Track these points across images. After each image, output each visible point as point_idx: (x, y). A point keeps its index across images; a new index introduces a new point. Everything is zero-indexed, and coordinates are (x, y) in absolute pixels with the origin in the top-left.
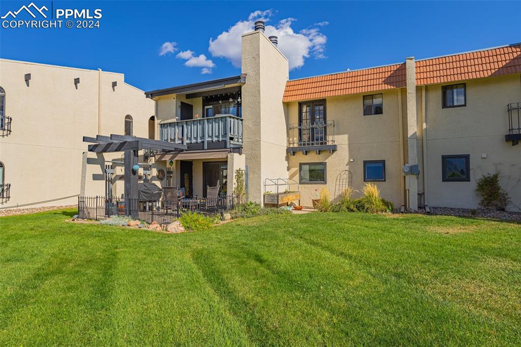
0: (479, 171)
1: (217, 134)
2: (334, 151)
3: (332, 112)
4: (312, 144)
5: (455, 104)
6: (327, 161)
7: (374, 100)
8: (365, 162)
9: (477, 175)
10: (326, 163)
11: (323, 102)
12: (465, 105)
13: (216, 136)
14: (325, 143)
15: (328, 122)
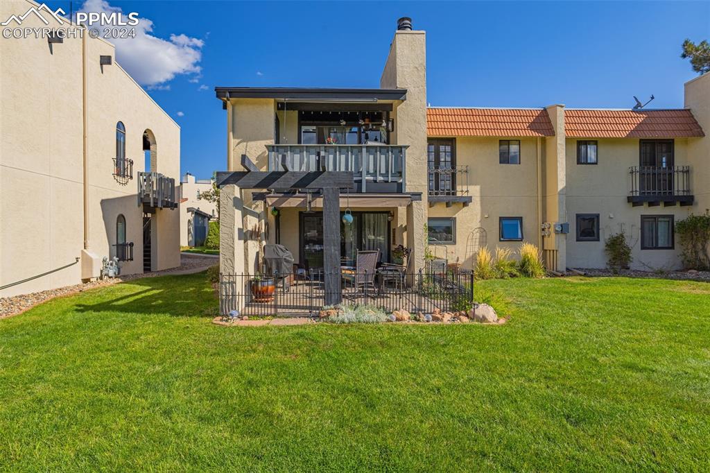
0: (608, 230)
1: (383, 171)
2: (465, 204)
3: (464, 156)
4: (436, 194)
5: (589, 161)
6: (456, 216)
7: (510, 146)
8: (501, 219)
9: (605, 235)
10: (455, 218)
11: (451, 141)
12: (596, 163)
13: (381, 175)
14: (453, 194)
15: (458, 168)
